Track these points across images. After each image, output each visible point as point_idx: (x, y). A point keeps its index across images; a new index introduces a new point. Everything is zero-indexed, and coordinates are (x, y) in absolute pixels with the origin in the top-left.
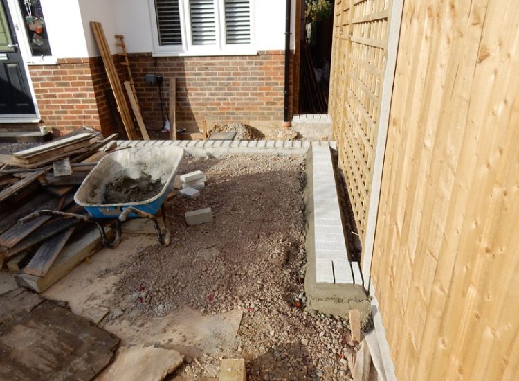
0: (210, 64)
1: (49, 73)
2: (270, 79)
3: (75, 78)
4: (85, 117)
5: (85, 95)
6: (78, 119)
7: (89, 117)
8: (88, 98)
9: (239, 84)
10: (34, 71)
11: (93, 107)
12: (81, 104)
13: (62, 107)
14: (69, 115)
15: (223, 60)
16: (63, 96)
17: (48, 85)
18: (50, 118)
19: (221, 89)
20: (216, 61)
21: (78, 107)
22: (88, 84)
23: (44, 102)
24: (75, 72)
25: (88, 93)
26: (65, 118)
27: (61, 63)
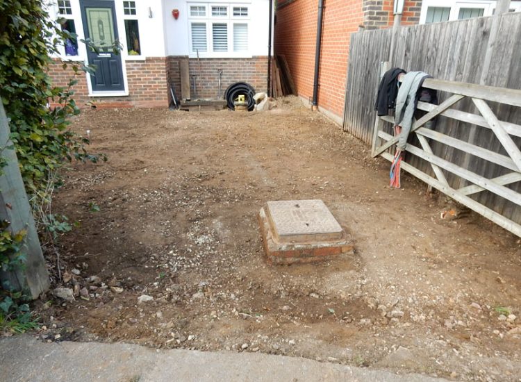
0: (224, 63)
1: (138, 65)
2: (259, 72)
3: (155, 69)
4: (158, 92)
5: (160, 79)
6: (153, 94)
7: (161, 92)
8: (162, 81)
9: (240, 75)
10: (129, 64)
11: (164, 86)
12: (157, 84)
13: (144, 86)
14: (148, 90)
15: (232, 61)
16: (146, 79)
17: (137, 72)
18: (135, 93)
19: (229, 78)
20: (227, 61)
21: (154, 86)
22: (163, 72)
23: (132, 83)
24: (155, 65)
25: (162, 77)
26: (146, 93)
27: (148, 60)
